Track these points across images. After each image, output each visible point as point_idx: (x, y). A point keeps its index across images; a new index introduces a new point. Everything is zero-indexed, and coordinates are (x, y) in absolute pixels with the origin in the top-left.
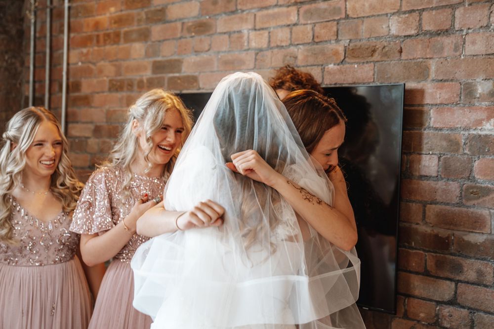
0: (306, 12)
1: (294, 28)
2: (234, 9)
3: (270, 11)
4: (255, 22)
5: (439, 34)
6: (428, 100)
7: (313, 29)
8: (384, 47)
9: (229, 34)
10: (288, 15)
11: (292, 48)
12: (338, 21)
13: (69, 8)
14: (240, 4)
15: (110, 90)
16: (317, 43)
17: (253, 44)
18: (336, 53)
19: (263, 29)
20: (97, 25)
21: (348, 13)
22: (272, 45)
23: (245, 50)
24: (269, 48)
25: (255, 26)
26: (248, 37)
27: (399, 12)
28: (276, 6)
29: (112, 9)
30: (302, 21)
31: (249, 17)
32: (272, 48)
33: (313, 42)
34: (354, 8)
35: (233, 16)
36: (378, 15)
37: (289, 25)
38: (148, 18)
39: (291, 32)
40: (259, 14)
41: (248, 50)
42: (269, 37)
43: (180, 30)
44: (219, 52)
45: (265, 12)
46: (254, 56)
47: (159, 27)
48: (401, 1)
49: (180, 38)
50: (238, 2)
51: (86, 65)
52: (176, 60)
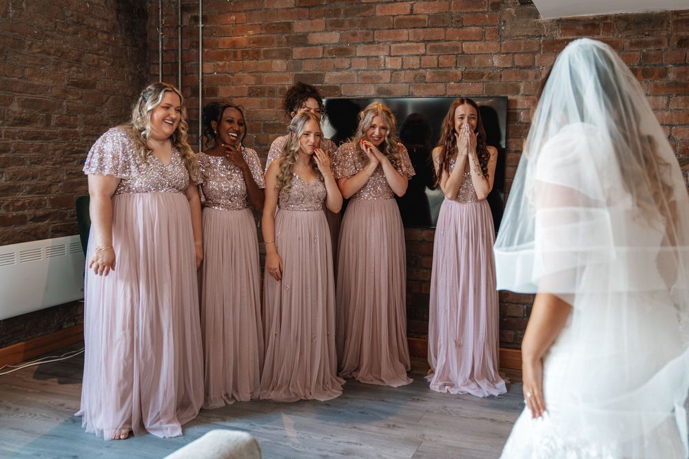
0: (432, 47)
1: (423, 57)
2: (371, 40)
3: (403, 45)
4: (390, 51)
5: (525, 68)
6: (519, 106)
7: (437, 59)
8: (490, 73)
9: (368, 57)
10: (418, 48)
11: (421, 71)
12: (457, 55)
13: (202, 28)
14: (377, 37)
15: (250, 95)
16: (441, 68)
17: (389, 66)
18: (456, 75)
19: (397, 56)
20: (234, 44)
21: (464, 50)
22: (405, 67)
23: (382, 70)
24: (402, 69)
25: (390, 54)
26: (385, 61)
27: (499, 53)
28: (408, 41)
29: (251, 32)
30: (428, 53)
31: (385, 47)
32: (405, 69)
33: (438, 67)
34: (468, 48)
35: (371, 45)
36: (485, 54)
37: (418, 55)
38: (288, 41)
39: (420, 60)
40: (393, 46)
41: (384, 70)
42: (403, 62)
43: (321, 52)
44: (358, 70)
45: (399, 45)
46: (390, 74)
47: (301, 49)
48: (501, 46)
49: (322, 58)
50: (375, 36)
51: (223, 75)
52: (317, 74)
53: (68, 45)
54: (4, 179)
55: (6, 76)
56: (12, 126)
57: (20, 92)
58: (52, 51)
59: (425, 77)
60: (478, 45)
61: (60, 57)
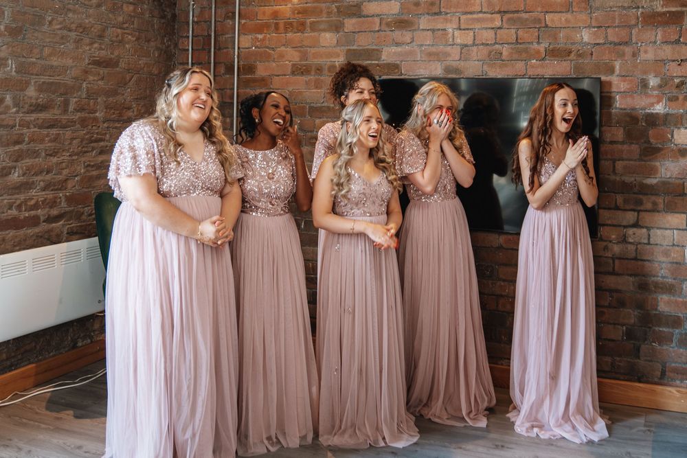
0: (509, 19)
1: (499, 30)
2: (437, 11)
3: (475, 16)
4: (459, 23)
5: (621, 44)
6: (614, 89)
7: (516, 33)
8: (579, 50)
9: (433, 31)
10: (492, 20)
11: (497, 46)
12: (539, 28)
14: (443, 7)
15: (293, 73)
16: (520, 44)
17: (458, 41)
18: (538, 52)
19: (468, 29)
20: (275, 15)
21: (547, 23)
22: (477, 42)
23: (450, 45)
24: (474, 44)
25: (460, 26)
26: (453, 34)
27: (589, 27)
28: (481, 12)
30: (505, 26)
31: (454, 19)
32: (477, 45)
33: (517, 42)
34: (552, 20)
35: (436, 17)
36: (573, 27)
37: (493, 28)
38: (339, 11)
39: (496, 34)
40: (463, 17)
41: (453, 45)
42: (475, 36)
43: (378, 24)
44: (422, 45)
45: (470, 16)
46: (459, 50)
47: (354, 20)
48: (591, 18)
49: (378, 31)
50: (442, 6)
51: (262, 50)
52: (374, 50)
53: (91, 20)
54: (16, 175)
55: (24, 57)
56: (28, 113)
57: (37, 75)
58: (73, 26)
59: (501, 54)
60: (564, 17)
61: (81, 33)
